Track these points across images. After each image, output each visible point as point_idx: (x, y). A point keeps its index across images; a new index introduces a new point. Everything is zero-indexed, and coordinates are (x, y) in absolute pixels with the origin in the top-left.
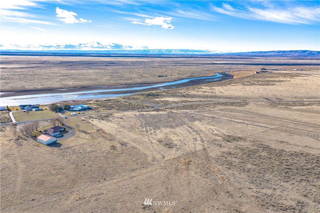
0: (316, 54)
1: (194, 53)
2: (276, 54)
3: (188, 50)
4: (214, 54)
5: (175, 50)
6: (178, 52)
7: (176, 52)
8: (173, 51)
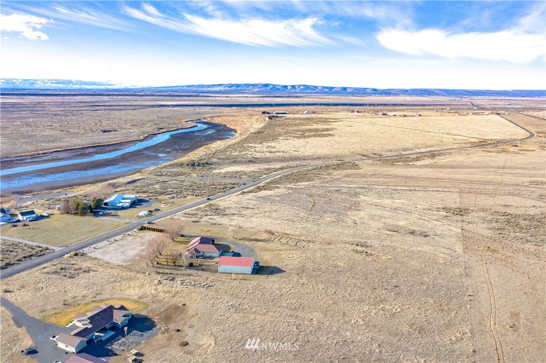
0: (281, 89)
1: (84, 87)
2: (227, 88)
3: (70, 82)
4: (121, 88)
5: (43, 81)
6: (50, 84)
7: (46, 85)
8: (38, 82)
